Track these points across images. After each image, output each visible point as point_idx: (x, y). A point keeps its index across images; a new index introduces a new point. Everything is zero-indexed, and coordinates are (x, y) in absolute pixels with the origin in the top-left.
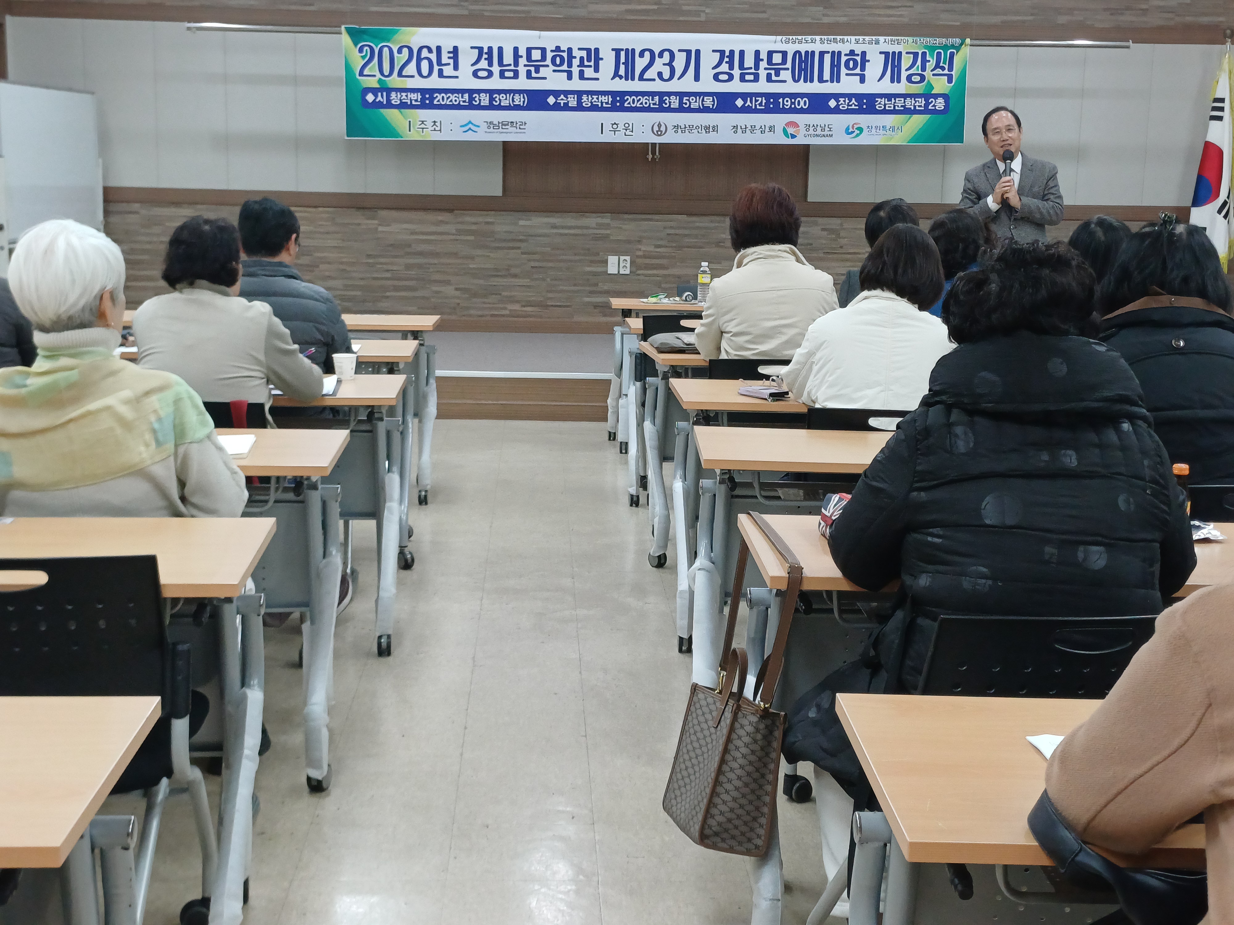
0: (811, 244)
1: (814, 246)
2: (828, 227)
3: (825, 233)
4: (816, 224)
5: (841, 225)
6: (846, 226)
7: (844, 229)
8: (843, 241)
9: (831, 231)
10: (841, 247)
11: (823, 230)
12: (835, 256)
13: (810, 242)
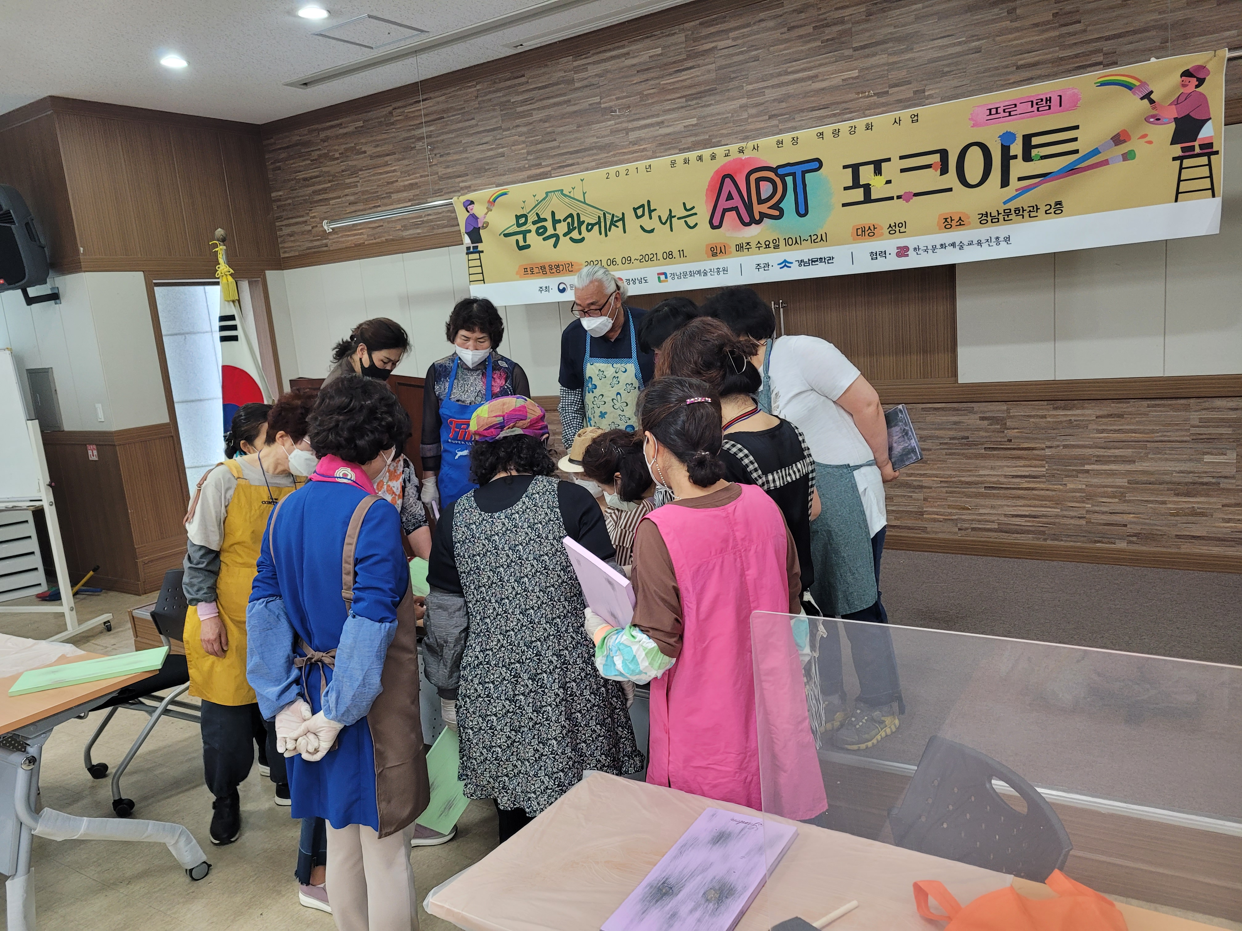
0: (968, 438)
1: (970, 439)
2: (987, 415)
3: (986, 422)
4: (971, 411)
5: (1008, 411)
6: (1013, 412)
7: (1011, 417)
8: (1010, 433)
9: (993, 420)
10: (1010, 441)
11: (982, 419)
12: (1002, 452)
13: (966, 434)
